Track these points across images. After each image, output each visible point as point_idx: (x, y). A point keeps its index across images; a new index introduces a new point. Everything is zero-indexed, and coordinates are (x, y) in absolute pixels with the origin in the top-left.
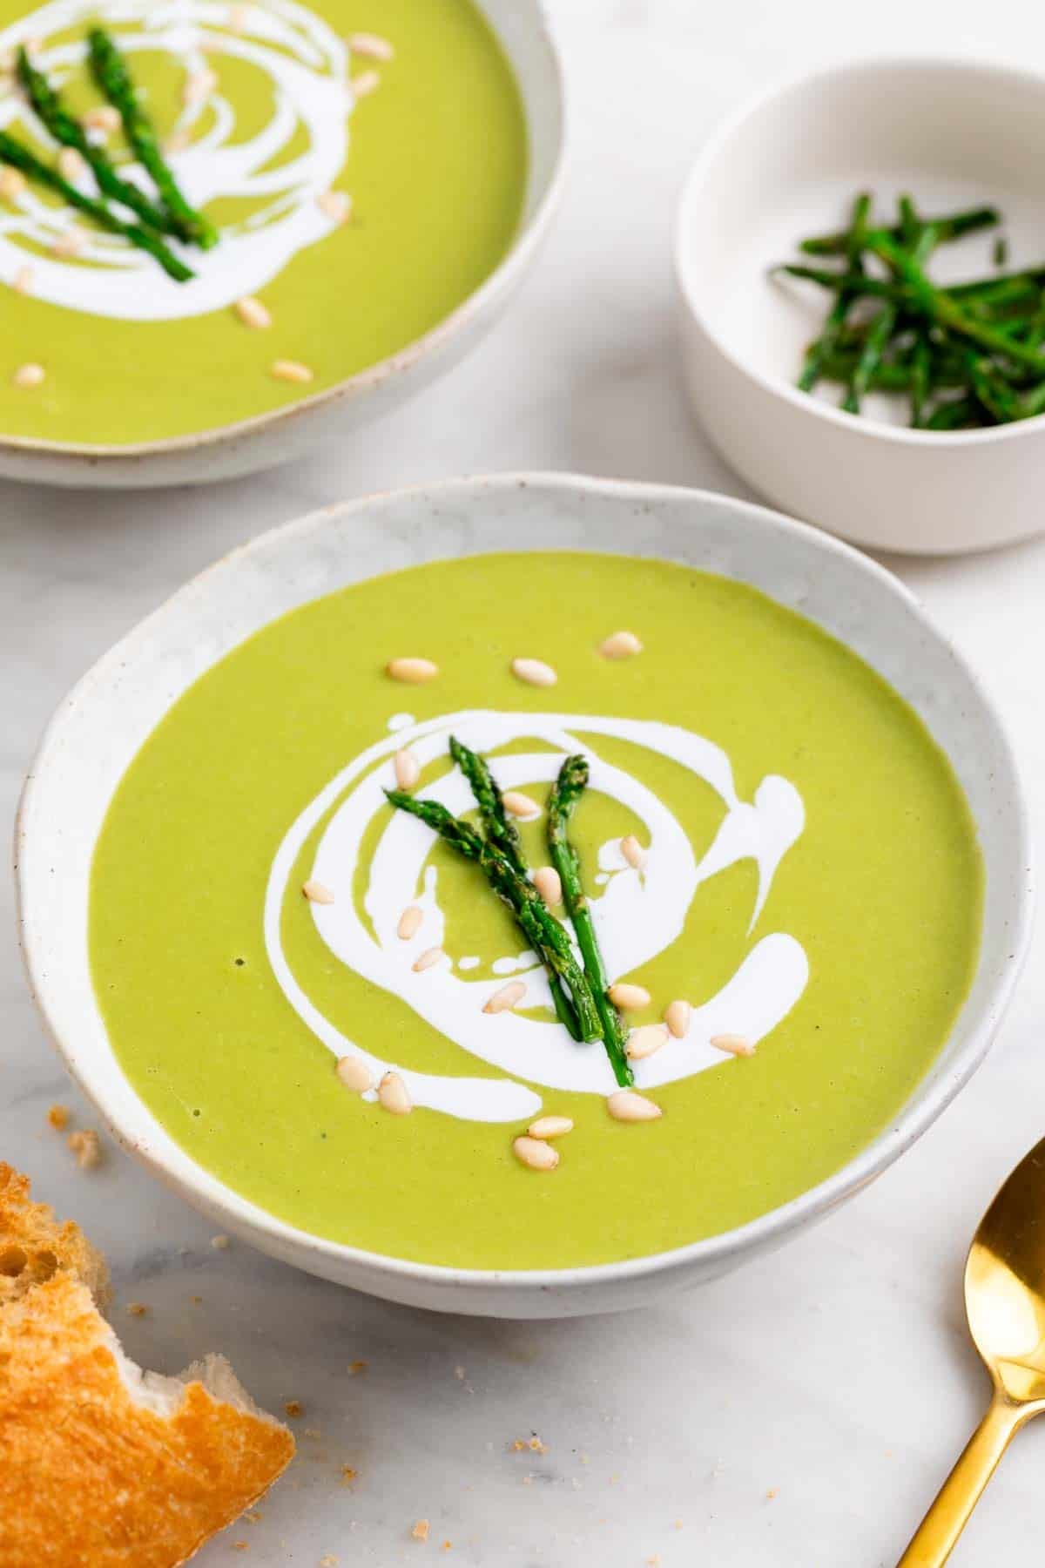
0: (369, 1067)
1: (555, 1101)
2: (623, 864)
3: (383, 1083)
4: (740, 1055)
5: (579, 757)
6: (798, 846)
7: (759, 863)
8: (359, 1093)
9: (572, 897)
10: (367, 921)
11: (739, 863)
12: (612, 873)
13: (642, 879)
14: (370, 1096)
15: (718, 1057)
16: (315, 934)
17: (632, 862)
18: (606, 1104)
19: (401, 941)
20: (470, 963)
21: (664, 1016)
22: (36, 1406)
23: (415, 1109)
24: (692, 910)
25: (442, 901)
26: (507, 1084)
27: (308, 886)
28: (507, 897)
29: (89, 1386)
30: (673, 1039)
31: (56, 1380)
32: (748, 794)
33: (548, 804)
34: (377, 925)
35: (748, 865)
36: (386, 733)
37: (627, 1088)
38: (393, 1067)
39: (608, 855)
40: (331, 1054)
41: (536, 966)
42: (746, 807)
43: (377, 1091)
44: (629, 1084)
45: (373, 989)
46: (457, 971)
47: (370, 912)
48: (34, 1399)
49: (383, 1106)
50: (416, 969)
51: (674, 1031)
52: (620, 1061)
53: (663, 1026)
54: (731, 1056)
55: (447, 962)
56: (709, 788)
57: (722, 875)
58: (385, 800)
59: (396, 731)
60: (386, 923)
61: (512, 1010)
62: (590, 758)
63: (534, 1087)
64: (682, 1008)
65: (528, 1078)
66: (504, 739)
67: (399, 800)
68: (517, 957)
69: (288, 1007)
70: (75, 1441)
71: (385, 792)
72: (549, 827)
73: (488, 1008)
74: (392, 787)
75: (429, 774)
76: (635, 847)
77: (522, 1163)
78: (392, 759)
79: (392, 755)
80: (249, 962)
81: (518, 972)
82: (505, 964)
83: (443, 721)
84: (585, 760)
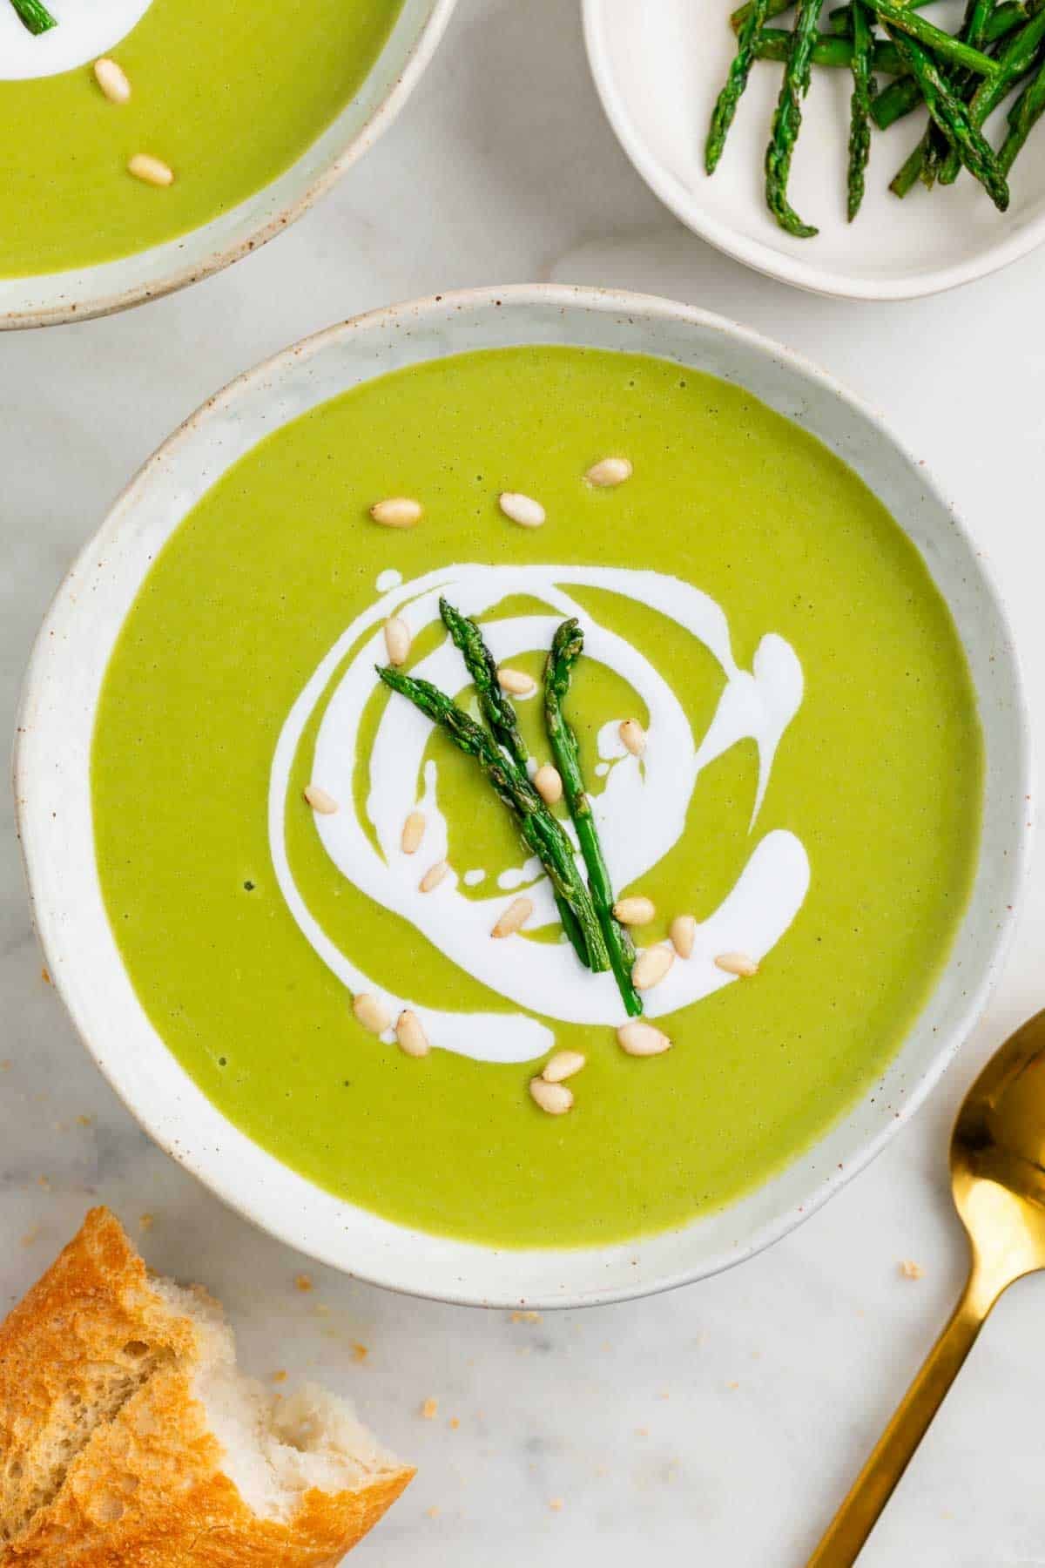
0: (383, 1004)
1: (569, 1035)
2: (621, 750)
3: (400, 1024)
4: (744, 977)
5: (574, 621)
6: (797, 719)
7: (760, 745)
8: (377, 1035)
9: (573, 796)
10: (370, 831)
11: (739, 744)
12: (612, 762)
13: (642, 768)
14: (387, 1038)
15: (723, 979)
16: (319, 848)
17: (631, 748)
18: (615, 1037)
19: (406, 856)
20: (475, 877)
21: (669, 932)
22: (166, 1534)
23: (435, 1051)
24: (694, 804)
25: (443, 802)
26: (520, 1018)
27: (309, 792)
28: (508, 798)
29: (213, 1511)
30: (678, 961)
31: (181, 1511)
32: (746, 661)
33: (544, 678)
34: (380, 837)
35: (748, 746)
36: (377, 596)
37: (636, 1018)
38: (409, 1005)
39: (607, 739)
40: (349, 990)
41: (540, 877)
42: (744, 674)
43: (395, 1030)
44: (639, 1013)
45: (381, 911)
46: (464, 889)
47: (372, 818)
48: (163, 1528)
49: (399, 1047)
50: (423, 888)
51: (680, 951)
52: (627, 986)
53: (667, 944)
54: (736, 977)
55: (452, 878)
56: (705, 650)
57: (723, 758)
58: (376, 678)
59: (386, 593)
60: (390, 835)
61: (519, 932)
62: (586, 624)
63: (547, 1021)
64: (685, 924)
65: (539, 1010)
66: (494, 600)
67: (392, 679)
68: (521, 867)
69: (301, 937)
70: (205, 1558)
71: (377, 669)
72: (546, 710)
73: (496, 933)
74: (384, 664)
75: (421, 648)
76: (635, 727)
77: (536, 1107)
78: (382, 630)
79: (382, 623)
80: (259, 885)
81: (524, 885)
82: (510, 878)
83: (431, 578)
84: (580, 626)
